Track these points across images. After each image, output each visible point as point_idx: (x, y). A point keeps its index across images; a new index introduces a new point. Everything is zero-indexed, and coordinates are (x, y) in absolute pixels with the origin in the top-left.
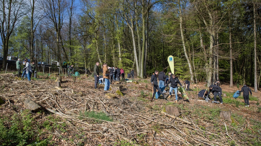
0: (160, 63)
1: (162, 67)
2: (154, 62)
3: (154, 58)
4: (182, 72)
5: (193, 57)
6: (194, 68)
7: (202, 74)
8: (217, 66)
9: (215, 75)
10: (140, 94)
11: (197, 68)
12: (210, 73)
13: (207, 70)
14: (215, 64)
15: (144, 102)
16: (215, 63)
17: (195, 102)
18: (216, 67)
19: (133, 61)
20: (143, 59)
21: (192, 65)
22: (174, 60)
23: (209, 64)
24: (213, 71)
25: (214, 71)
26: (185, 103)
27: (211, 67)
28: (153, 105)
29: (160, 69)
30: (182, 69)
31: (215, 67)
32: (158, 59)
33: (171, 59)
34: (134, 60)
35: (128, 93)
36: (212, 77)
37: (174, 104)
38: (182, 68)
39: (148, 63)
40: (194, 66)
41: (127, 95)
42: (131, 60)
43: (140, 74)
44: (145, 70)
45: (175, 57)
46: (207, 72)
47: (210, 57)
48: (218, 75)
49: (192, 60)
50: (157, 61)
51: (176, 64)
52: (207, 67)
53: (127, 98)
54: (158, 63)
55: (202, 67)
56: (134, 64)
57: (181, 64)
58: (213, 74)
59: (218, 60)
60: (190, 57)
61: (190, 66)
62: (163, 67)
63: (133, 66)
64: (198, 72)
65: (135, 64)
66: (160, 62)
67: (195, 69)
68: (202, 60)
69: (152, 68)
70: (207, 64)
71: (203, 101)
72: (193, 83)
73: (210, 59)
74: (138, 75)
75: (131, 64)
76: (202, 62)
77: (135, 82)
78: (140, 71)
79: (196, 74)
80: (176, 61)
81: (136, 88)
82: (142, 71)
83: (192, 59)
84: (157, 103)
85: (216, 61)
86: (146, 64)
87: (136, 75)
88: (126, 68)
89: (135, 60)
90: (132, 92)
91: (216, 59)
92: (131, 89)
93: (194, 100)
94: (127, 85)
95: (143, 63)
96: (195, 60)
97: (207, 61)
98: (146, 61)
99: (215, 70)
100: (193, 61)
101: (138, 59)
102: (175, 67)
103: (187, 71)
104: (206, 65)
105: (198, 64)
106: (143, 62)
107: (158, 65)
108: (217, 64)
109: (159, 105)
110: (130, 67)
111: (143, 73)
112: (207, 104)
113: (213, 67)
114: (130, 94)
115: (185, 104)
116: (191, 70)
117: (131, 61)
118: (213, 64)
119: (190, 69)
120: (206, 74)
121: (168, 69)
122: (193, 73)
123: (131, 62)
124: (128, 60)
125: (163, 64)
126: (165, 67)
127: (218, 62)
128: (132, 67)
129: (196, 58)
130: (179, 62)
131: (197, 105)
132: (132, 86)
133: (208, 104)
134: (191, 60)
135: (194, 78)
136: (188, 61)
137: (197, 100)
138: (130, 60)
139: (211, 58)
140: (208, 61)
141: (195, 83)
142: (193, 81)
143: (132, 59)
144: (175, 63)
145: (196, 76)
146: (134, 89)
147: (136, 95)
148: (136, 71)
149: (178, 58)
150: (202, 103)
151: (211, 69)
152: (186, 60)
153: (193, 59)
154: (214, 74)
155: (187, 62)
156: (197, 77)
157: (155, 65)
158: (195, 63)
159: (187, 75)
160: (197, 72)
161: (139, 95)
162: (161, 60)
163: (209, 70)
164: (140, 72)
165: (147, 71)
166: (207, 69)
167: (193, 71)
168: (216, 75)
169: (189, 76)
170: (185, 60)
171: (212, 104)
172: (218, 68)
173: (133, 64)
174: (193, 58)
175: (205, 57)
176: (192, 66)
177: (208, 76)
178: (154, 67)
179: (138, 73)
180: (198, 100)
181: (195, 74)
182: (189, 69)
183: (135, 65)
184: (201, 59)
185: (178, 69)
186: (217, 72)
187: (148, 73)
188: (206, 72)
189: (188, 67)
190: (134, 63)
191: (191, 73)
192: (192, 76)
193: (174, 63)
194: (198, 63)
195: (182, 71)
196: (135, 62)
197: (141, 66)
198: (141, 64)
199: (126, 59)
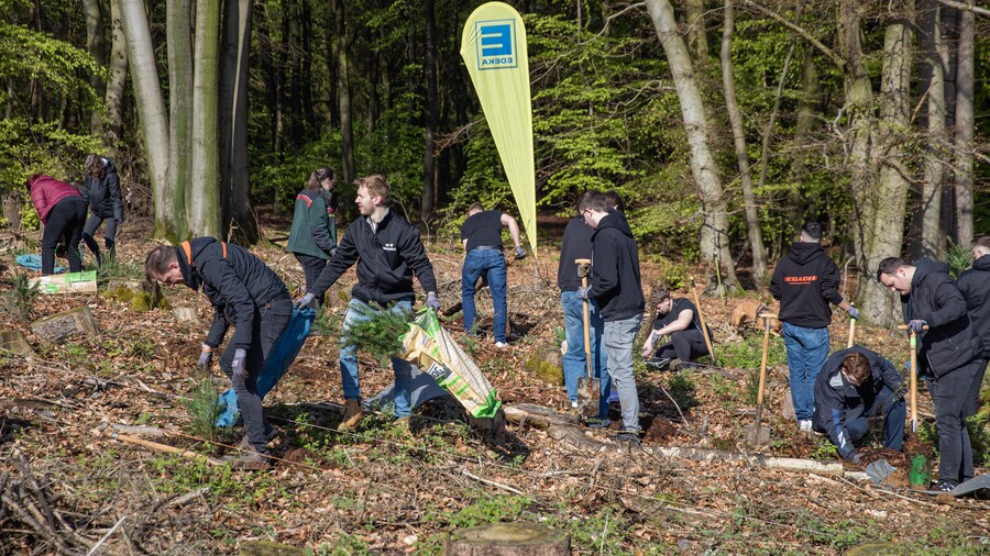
0: (398, 84)
1: (414, 121)
2: (334, 65)
3: (330, 25)
4: (617, 179)
5: (728, 22)
6: (738, 132)
7: (816, 188)
8: (965, 113)
9: (936, 203)
10: (184, 416)
11: (766, 132)
12: (894, 183)
13: (859, 152)
14: (936, 89)
15: (231, 507)
16: (937, 78)
17: (739, 484)
18: (950, 117)
19: (103, 52)
20: (212, 33)
21: (713, 100)
22: (533, 50)
23: (876, 88)
24: (916, 166)
25: (934, 167)
26: (646, 495)
27: (900, 125)
28: (317, 537)
29: (394, 139)
30: (613, 144)
31: (935, 122)
32: (370, 35)
33: (498, 42)
34: (118, 45)
35: (47, 415)
36: (912, 224)
37: (534, 508)
38: (619, 134)
39: (270, 83)
40: (733, 110)
41: (36, 435)
42: (79, 44)
43: (182, 201)
44: (238, 160)
45: (551, 22)
46: (858, 173)
47: (891, 22)
48: (964, 199)
49: (715, 52)
50: (367, 62)
51: (556, 92)
52: (861, 124)
53: (39, 467)
54: (376, 81)
55: (818, 125)
56: (112, 95)
57: (605, 94)
58: (915, 195)
59: (966, 47)
60: (696, 18)
61: (692, 110)
62: (420, 122)
63: (107, 108)
64: (780, 171)
65: (128, 85)
66: (393, 71)
67: (740, 145)
68: (817, 52)
69: (316, 138)
70: (857, 94)
71: (820, 467)
72: (721, 289)
73: (889, 44)
74: (163, 208)
75: (82, 95)
76: (811, 73)
77: (124, 293)
78: (185, 164)
79: (753, 191)
80: (552, 58)
81: (138, 352)
82: (202, 162)
83: (714, 40)
84: (359, 513)
85: (955, 61)
86: (246, 87)
87: (146, 213)
88: (27, 133)
89: (128, 48)
90: (95, 408)
91: (953, 37)
92: (82, 372)
93: (730, 459)
94: (37, 327)
95: (211, 85)
96: (741, 56)
97: (863, 60)
98: (250, 62)
99: (939, 154)
100: (726, 66)
101: (158, 38)
102: (545, 125)
103: (670, 169)
104: (847, 107)
105: (777, 92)
106: (212, 76)
107: (377, 96)
108: (957, 90)
109: (377, 527)
110: (77, 119)
111: (214, 183)
112: (864, 496)
113: (920, 122)
114: (71, 428)
115: (643, 510)
116: (701, 157)
117: (84, 59)
118: (917, 87)
119: (697, 141)
120: (846, 197)
121: (477, 144)
122: (724, 180)
123: (82, 73)
124: (50, 45)
125: (419, 90)
126: (444, 126)
127: (967, 66)
128: (96, 118)
129: (751, 34)
130: (585, 73)
131: (762, 512)
132: (99, 329)
133: (872, 502)
134: (703, 46)
135: (736, 239)
136: (678, 61)
137: (761, 456)
138: (70, 49)
139: (898, 29)
140: (872, 57)
141: (747, 282)
142: (729, 263)
143: (91, 38)
144: (541, 78)
145: (751, 214)
146: (117, 364)
147: (144, 429)
148: (140, 169)
149: (575, 27)
150: (815, 495)
151: (900, 140)
152: (653, 51)
153: (726, 44)
154: (928, 191)
155: (666, 74)
156: (761, 224)
157: (344, 101)
158: (748, 80)
159: (669, 201)
160: (761, 167)
161: (175, 431)
162: (399, 46)
163: (877, 153)
164: (185, 183)
165: (254, 164)
166: (861, 145)
167: (728, 165)
168: (948, 200)
169: (689, 216)
170: (645, 53)
171: (905, 501)
172: (968, 132)
173: (102, 88)
174: (727, 31)
175: (842, 19)
176: (716, 115)
177: (867, 211)
178: (336, 120)
179: (159, 187)
180: (771, 462)
181: (748, 191)
182: (689, 148)
183: (128, 101)
184: (806, 43)
185: (580, 143)
186: (961, 175)
187: (271, 192)
188: (847, 174)
189: (675, 119)
190: (117, 79)
191: (708, 182)
192: (719, 220)
193: (534, 88)
194: (771, 78)
195: (614, 165)
196: (127, 68)
197: (187, 111)
198: (197, 93)
199: (22, 32)
